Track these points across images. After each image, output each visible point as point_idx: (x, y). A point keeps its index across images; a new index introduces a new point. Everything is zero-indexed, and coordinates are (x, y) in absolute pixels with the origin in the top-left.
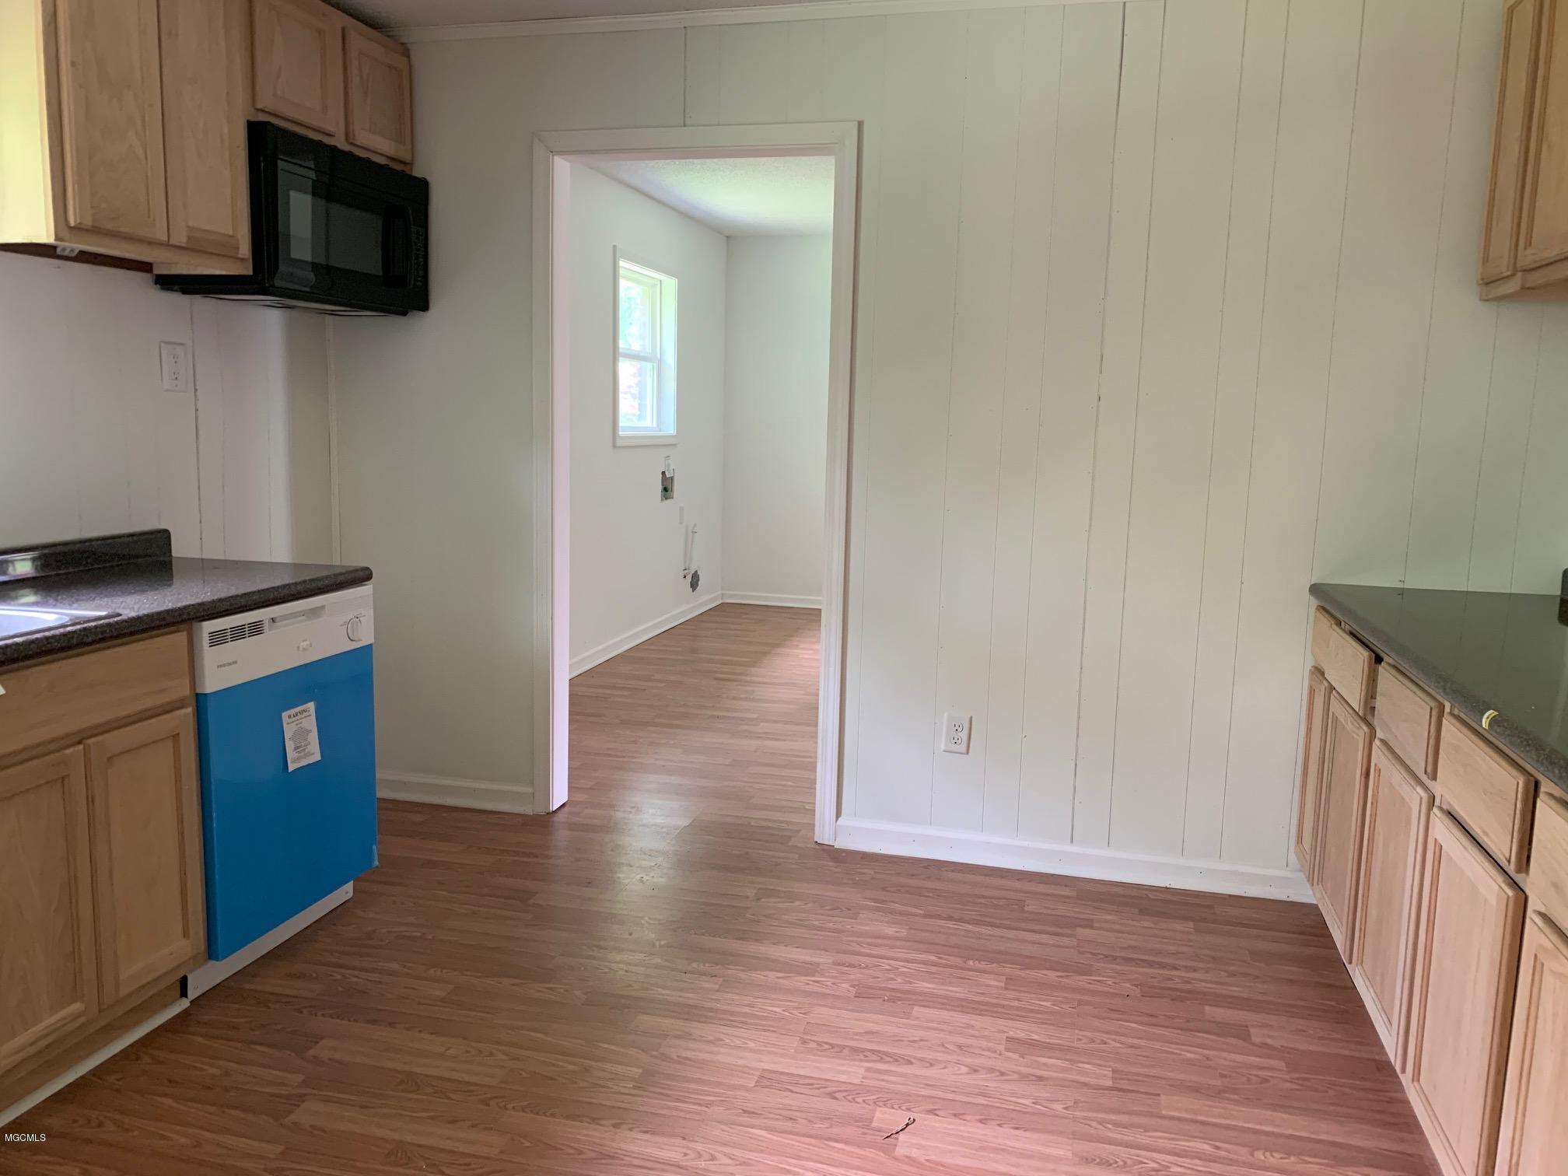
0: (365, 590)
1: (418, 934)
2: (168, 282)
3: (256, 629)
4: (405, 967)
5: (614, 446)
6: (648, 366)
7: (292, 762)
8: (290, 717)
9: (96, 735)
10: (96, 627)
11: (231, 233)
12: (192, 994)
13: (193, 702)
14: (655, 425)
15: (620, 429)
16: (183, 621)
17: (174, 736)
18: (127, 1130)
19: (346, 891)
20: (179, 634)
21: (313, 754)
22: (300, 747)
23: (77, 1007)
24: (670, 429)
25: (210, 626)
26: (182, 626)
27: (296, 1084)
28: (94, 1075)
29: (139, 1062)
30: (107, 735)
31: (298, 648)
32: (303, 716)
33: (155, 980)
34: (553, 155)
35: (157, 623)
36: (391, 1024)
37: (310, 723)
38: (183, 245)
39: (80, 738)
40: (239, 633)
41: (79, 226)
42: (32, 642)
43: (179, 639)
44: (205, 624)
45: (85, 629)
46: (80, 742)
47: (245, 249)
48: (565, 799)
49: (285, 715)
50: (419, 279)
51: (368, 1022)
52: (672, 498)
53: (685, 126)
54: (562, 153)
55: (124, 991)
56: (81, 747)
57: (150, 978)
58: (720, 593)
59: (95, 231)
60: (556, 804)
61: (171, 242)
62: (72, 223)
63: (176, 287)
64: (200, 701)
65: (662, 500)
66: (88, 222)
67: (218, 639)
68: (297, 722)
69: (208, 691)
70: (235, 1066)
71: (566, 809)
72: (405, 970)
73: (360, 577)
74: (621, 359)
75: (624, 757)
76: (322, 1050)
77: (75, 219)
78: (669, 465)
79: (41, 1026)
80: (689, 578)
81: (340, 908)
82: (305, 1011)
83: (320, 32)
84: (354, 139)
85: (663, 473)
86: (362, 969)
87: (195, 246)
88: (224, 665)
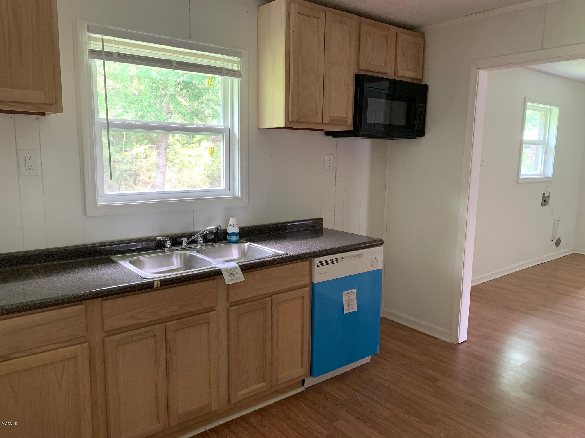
0: (381, 248)
1: (388, 385)
2: (328, 134)
3: (335, 261)
4: (378, 398)
5: (517, 183)
6: (541, 147)
7: (346, 310)
8: (346, 294)
9: (275, 294)
10: (278, 259)
11: (346, 116)
12: (306, 386)
13: (310, 285)
14: (542, 172)
15: (521, 175)
16: (308, 258)
17: (302, 297)
18: (271, 432)
19: (368, 359)
20: (307, 262)
21: (354, 308)
22: (350, 305)
23: (263, 384)
24: (550, 174)
25: (317, 260)
26: (308, 259)
27: (325, 435)
28: (270, 407)
29: (283, 407)
30: (278, 295)
31: (351, 269)
32: (351, 294)
33: (291, 380)
34: (479, 70)
35: (298, 258)
36: (365, 422)
37: (354, 297)
38: (328, 123)
39: (270, 295)
40: (328, 262)
41: (292, 121)
42: (257, 263)
43: (307, 263)
44: (316, 259)
45: (274, 259)
46: (270, 296)
47: (350, 121)
48: (466, 339)
49: (344, 293)
50: (421, 124)
51: (357, 418)
52: (548, 205)
53: (542, 49)
54: (482, 69)
55: (279, 382)
56: (270, 298)
57: (289, 379)
58: (573, 248)
59: (298, 122)
60: (460, 341)
61: (323, 122)
62: (290, 121)
63: (331, 135)
64: (313, 285)
65: (542, 206)
66: (295, 120)
67: (320, 264)
68: (349, 296)
69: (315, 282)
70: (310, 420)
71: (465, 344)
72: (378, 400)
73: (378, 243)
74: (524, 145)
75: (499, 324)
76: (338, 424)
77: (291, 119)
78: (547, 190)
79: (251, 388)
80: (555, 241)
81: (364, 365)
82: (338, 405)
83: (386, 37)
84: (397, 74)
85: (544, 194)
86: (364, 395)
87: (332, 123)
88: (322, 274)
